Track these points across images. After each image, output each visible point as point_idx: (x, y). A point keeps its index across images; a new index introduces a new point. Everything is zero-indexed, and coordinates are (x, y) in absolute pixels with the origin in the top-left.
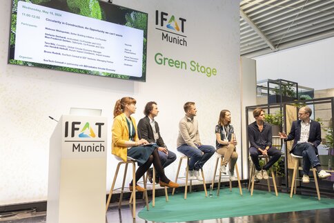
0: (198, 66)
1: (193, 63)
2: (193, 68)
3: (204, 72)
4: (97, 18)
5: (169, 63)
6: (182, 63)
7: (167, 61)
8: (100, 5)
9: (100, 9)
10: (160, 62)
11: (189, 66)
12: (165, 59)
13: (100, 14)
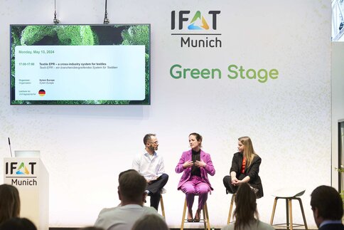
0: (242, 70)
1: (232, 69)
2: (233, 75)
3: (255, 77)
4: (89, 44)
5: (192, 74)
6: (213, 71)
7: (188, 73)
8: (92, 29)
9: (91, 34)
10: (178, 75)
11: (225, 72)
12: (185, 70)
13: (92, 39)
